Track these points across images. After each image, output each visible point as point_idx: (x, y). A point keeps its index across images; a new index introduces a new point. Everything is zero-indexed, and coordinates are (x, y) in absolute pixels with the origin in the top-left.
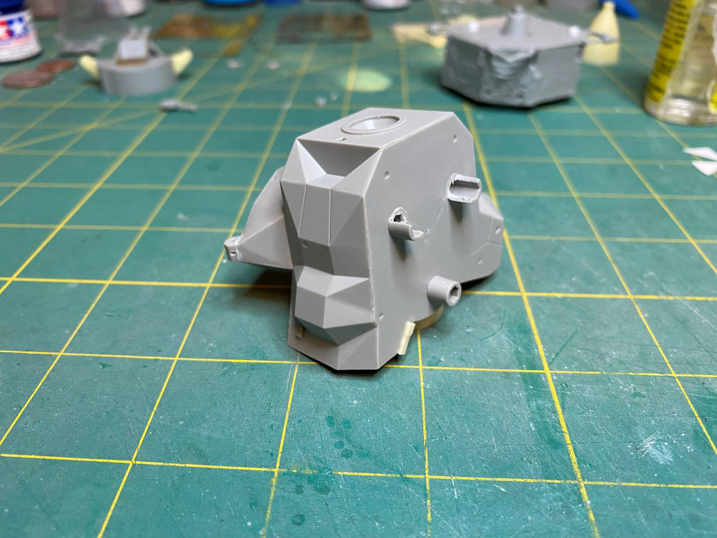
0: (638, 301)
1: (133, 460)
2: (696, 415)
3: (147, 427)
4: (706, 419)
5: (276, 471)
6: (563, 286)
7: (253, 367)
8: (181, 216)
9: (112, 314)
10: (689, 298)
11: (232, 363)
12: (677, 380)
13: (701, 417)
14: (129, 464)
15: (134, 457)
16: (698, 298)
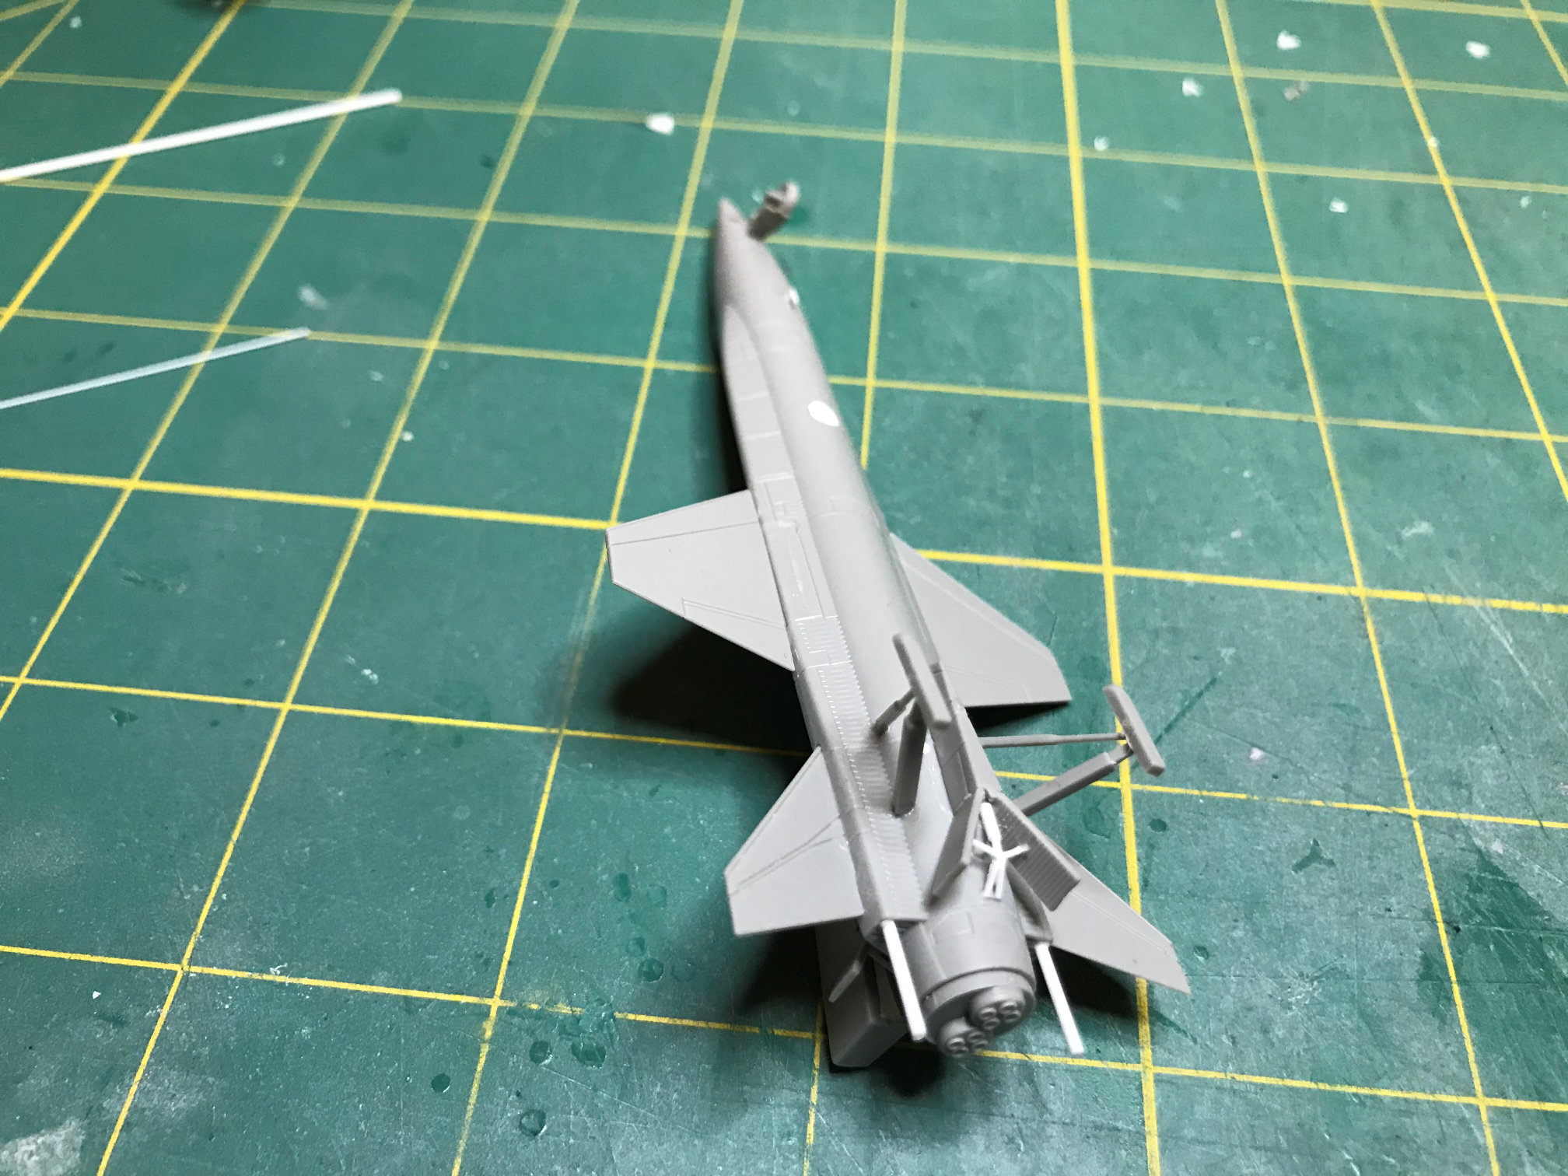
0: (1377, 604)
1: (185, 961)
2: (1439, 917)
3: (217, 882)
4: (1458, 930)
5: (495, 1003)
6: (1209, 551)
7: (459, 737)
8: (308, 295)
9: (140, 578)
10: (1498, 604)
11: (410, 724)
12: (1416, 825)
13: (1447, 922)
14: (175, 973)
15: (188, 954)
16: (1517, 606)
